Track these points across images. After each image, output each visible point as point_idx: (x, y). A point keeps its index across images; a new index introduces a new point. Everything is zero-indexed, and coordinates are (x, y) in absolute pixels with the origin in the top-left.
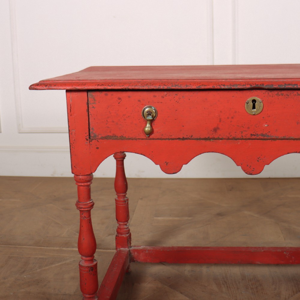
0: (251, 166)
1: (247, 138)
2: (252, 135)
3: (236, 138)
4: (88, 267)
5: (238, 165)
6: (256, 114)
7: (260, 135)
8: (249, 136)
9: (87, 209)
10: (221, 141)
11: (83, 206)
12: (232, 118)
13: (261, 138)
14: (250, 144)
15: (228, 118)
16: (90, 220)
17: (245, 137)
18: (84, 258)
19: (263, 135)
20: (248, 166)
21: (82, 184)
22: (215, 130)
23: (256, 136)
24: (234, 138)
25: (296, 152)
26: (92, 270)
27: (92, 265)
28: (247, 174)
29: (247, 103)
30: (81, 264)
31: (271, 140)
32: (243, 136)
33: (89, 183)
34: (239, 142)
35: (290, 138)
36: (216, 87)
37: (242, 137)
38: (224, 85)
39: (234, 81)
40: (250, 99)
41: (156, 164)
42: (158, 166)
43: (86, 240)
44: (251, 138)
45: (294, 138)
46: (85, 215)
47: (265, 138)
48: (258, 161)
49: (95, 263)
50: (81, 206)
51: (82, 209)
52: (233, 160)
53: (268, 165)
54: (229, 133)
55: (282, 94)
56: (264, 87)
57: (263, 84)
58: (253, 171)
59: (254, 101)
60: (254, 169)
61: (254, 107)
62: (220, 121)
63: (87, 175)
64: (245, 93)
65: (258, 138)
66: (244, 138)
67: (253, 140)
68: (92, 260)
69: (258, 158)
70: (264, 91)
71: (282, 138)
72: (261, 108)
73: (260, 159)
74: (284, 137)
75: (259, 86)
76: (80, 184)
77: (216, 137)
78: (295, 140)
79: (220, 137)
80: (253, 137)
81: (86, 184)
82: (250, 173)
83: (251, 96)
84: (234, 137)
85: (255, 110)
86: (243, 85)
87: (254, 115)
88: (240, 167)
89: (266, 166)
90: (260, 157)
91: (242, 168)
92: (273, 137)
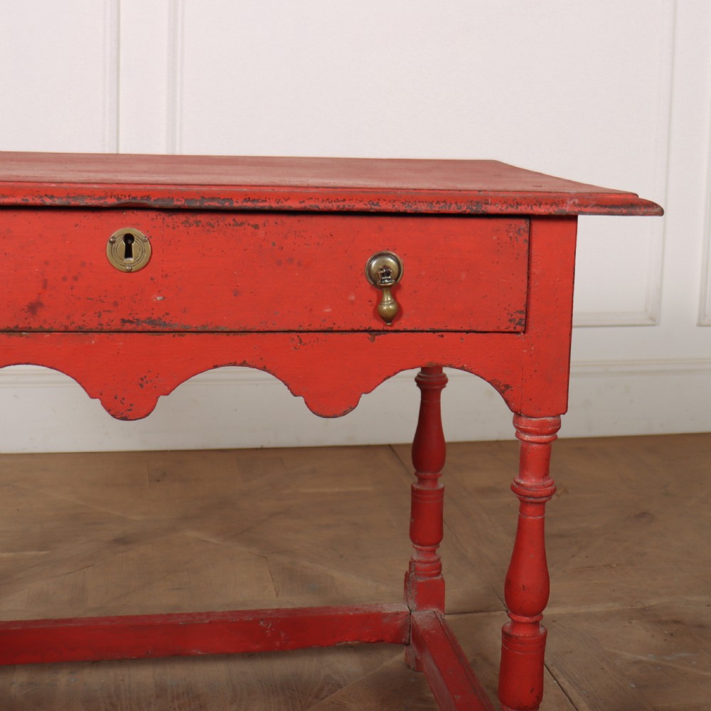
0: (123, 399)
1: (113, 329)
2: (124, 321)
3: (85, 329)
5: (92, 396)
6: (134, 269)
7: (144, 322)
8: (116, 325)
10: (47, 335)
12: (75, 278)
13: (146, 329)
14: (121, 344)
15: (65, 279)
17: (109, 327)
19: (152, 322)
20: (116, 398)
22: (33, 308)
23: (134, 325)
24: (80, 330)
25: (235, 364)
28: (115, 417)
29: (112, 243)
31: (172, 334)
32: (101, 325)
34: (94, 340)
35: (219, 330)
36: (31, 201)
37: (99, 327)
38: (52, 197)
39: (80, 188)
40: (119, 233)
44: (123, 330)
45: (228, 330)
47: (157, 328)
48: (141, 386)
52: (80, 383)
53: (168, 394)
54: (68, 317)
55: (197, 223)
56: (151, 202)
57: (148, 197)
58: (130, 410)
59: (129, 238)
60: (131, 405)
61: (128, 253)
62: (45, 287)
64: (105, 217)
65: (140, 329)
66: (106, 328)
67: (129, 334)
69: (142, 379)
70: (152, 215)
71: (199, 329)
72: (147, 255)
73: (147, 382)
74: (203, 326)
75: (138, 201)
77: (35, 326)
78: (232, 334)
79: (46, 327)
80: (128, 327)
82: (123, 416)
83: (123, 225)
84: (80, 327)
85: (132, 260)
86: (100, 198)
87: (130, 271)
88: (97, 402)
89: (162, 399)
90: (145, 377)
91: (103, 404)
92: (176, 328)
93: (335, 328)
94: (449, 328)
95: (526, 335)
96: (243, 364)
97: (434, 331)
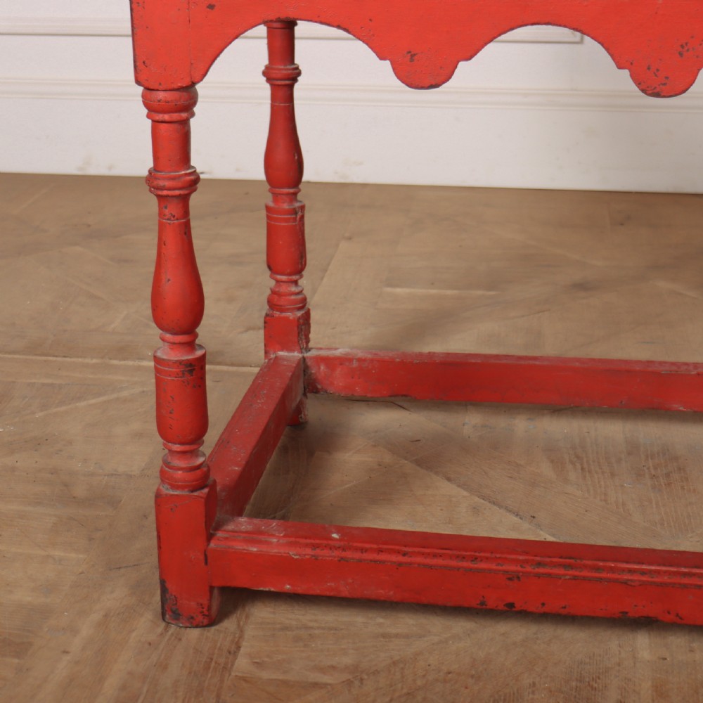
0: (658, 70)
4: (180, 362)
5: (620, 66)
9: (177, 192)
11: (167, 183)
14: (661, 1)
16: (187, 226)
18: (168, 336)
20: (649, 69)
21: (166, 117)
26: (191, 371)
27: (190, 357)
28: (645, 93)
30: (159, 354)
33: (184, 115)
41: (382, 58)
42: (388, 63)
43: (174, 284)
46: (173, 209)
48: (681, 55)
49: (199, 353)
50: (161, 183)
51: (165, 193)
52: (607, 49)
58: (665, 84)
60: (667, 78)
63: (180, 89)
68: (191, 345)
69: (682, 46)
73: (688, 50)
76: (160, 117)
81: (175, 116)
82: (655, 91)
88: (626, 73)
90: (686, 44)
91: (632, 76)
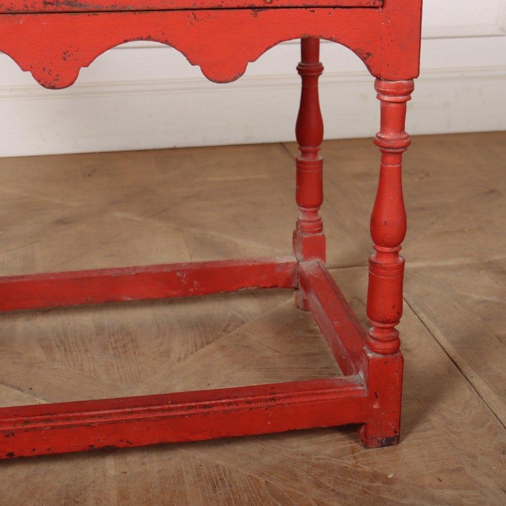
0: (50, 70)
1: (37, 10)
2: (45, 3)
3: (13, 11)
5: (24, 70)
7: (63, 3)
8: (40, 6)
13: (65, 10)
14: (45, 23)
17: (33, 9)
19: (69, 3)
20: (44, 70)
23: (54, 6)
24: (9, 12)
25: (141, 39)
28: (45, 87)
31: (87, 14)
32: (26, 6)
34: (22, 20)
35: (127, 9)
37: (25, 9)
44: (45, 11)
45: (134, 9)
47: (75, 9)
48: (65, 59)
52: (13, 58)
53: (87, 66)
58: (57, 80)
60: (58, 76)
65: (60, 9)
66: (31, 9)
67: (51, 15)
69: (64, 53)
71: (110, 9)
73: (69, 56)
74: (112, 6)
78: (137, 13)
80: (50, 8)
82: (51, 85)
84: (9, 9)
88: (29, 74)
89: (83, 70)
90: (67, 51)
91: (34, 76)
92: (90, 8)
93: (224, 6)
94: (319, 4)
95: (384, 10)
96: (149, 38)
97: (306, 7)
